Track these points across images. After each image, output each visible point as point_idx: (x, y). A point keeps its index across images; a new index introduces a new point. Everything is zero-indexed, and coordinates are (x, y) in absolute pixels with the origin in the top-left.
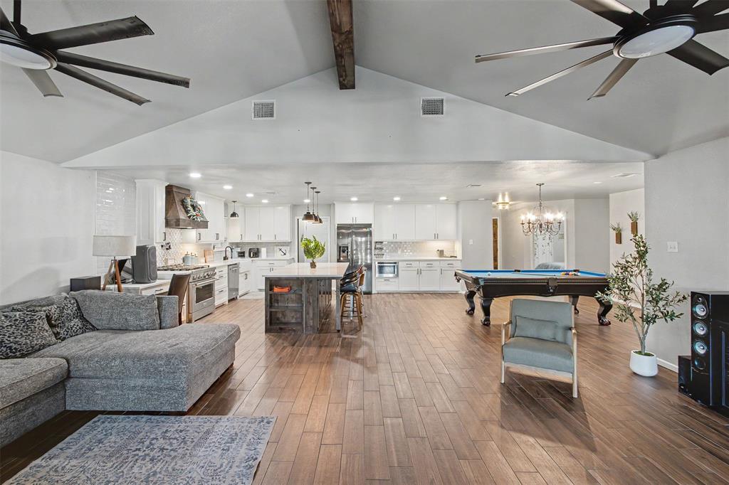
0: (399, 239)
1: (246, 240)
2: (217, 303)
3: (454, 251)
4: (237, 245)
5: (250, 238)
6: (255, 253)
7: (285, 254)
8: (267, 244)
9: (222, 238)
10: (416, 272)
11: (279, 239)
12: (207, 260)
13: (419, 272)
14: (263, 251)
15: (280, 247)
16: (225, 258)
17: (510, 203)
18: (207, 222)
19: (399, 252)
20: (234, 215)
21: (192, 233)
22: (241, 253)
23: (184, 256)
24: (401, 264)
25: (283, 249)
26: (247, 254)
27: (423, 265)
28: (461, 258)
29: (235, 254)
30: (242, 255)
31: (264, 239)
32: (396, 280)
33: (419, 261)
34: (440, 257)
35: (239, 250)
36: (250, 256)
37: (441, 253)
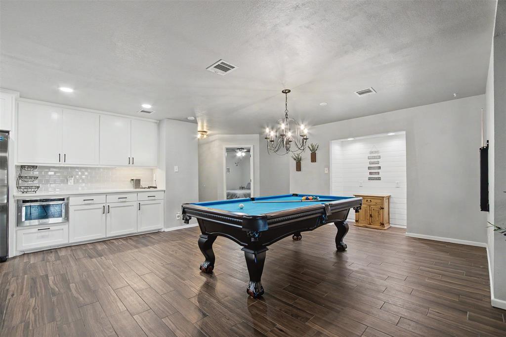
0: (70, 162)
3: (152, 180)
10: (101, 211)
13: (106, 210)
17: (209, 132)
19: (71, 182)
24: (72, 201)
27: (112, 199)
28: (164, 188)
32: (65, 227)
33: (106, 194)
34: (136, 188)
37: (137, 183)
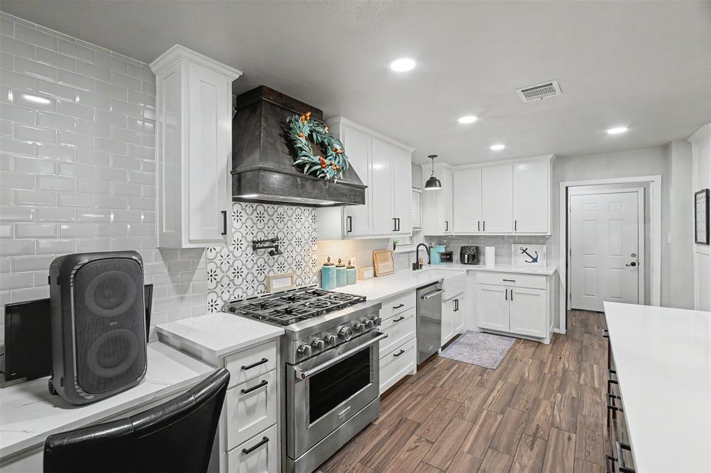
1: (455, 231)
2: (384, 386)
4: (440, 240)
5: (464, 227)
6: (472, 256)
7: (535, 260)
8: (496, 240)
9: (406, 227)
11: (525, 230)
12: (380, 271)
14: (489, 252)
15: (524, 247)
16: (417, 266)
18: (364, 188)
20: (432, 182)
21: (334, 217)
22: (446, 254)
23: (320, 267)
25: (531, 249)
26: (456, 257)
29: (436, 257)
30: (447, 257)
31: (490, 230)
35: (442, 249)
36: (462, 261)
